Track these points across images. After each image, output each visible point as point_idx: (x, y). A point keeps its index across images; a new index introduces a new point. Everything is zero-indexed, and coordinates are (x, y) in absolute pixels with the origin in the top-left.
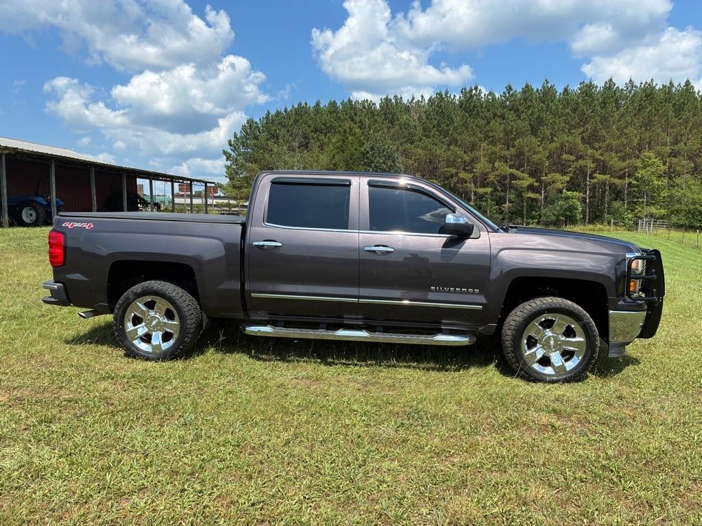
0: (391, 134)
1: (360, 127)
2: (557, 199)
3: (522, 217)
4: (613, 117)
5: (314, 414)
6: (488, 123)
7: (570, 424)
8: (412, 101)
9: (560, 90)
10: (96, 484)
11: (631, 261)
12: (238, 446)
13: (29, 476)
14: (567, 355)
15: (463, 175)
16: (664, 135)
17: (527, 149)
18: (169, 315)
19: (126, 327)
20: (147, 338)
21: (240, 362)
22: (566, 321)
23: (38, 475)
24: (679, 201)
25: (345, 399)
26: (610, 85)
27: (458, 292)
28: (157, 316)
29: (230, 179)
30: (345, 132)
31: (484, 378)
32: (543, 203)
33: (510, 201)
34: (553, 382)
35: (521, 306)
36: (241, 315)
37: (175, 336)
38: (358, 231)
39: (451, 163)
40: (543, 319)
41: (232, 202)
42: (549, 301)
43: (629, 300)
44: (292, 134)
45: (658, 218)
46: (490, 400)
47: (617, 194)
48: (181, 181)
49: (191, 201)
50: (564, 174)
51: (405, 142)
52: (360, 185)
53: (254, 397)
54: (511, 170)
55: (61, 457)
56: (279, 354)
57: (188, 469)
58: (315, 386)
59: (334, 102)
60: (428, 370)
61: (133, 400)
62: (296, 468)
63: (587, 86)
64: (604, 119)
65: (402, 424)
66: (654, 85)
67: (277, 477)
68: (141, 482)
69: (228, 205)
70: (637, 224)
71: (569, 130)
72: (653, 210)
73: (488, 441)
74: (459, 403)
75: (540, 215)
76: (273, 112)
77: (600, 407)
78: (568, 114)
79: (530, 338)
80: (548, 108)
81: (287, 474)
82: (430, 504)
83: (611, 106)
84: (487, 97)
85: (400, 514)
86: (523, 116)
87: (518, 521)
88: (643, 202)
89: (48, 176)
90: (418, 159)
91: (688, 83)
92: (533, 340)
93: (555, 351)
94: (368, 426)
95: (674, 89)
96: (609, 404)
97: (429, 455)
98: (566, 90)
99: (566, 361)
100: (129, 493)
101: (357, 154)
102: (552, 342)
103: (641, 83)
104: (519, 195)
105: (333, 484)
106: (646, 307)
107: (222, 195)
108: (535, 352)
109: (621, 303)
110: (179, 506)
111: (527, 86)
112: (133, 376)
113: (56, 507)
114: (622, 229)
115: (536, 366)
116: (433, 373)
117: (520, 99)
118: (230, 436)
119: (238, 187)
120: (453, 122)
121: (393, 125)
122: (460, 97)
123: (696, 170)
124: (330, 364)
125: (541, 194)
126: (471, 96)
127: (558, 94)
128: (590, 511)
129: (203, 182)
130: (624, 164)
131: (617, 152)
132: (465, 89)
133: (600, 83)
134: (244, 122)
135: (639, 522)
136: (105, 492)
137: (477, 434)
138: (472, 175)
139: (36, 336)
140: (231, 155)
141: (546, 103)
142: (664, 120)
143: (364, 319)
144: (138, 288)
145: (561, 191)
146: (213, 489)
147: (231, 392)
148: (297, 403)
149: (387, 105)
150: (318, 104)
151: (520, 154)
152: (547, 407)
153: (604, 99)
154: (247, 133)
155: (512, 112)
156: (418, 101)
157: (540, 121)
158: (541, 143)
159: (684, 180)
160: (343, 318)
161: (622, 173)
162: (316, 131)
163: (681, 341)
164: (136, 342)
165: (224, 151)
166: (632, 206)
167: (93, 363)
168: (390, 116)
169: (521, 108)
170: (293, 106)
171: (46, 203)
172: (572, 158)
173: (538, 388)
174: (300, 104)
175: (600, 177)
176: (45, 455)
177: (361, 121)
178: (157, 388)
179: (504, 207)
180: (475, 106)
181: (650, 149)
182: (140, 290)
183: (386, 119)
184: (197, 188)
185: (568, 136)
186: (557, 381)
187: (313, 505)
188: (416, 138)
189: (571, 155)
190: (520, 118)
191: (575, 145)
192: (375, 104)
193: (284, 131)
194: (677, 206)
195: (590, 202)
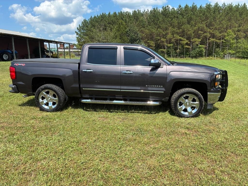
0: (136, 24)
1: (125, 22)
2: (196, 48)
3: (184, 55)
4: (217, 17)
5: (105, 131)
6: (172, 20)
7: (192, 132)
8: (144, 12)
9: (198, 7)
10: (29, 157)
11: (216, 75)
12: (78, 143)
13: (6, 155)
14: (193, 108)
15: (162, 39)
16: (235, 24)
17: (186, 29)
18: (54, 96)
19: (39, 101)
20: (47, 104)
21: (80, 112)
22: (193, 96)
23: (9, 154)
24: (240, 48)
25: (116, 125)
26: (217, 5)
27: (155, 87)
28: (50, 96)
29: (78, 42)
30: (120, 24)
31: (164, 116)
32: (191, 49)
33: (179, 49)
34: (188, 117)
35: (177, 91)
36: (79, 96)
37: (57, 103)
38: (120, 66)
39: (158, 35)
40: (185, 96)
41: (79, 50)
42: (187, 89)
43: (215, 89)
44: (100, 25)
45: (232, 54)
46: (165, 124)
47: (218, 46)
48: (60, 43)
49: (64, 50)
50: (199, 38)
51: (142, 27)
52: (120, 49)
53: (84, 124)
54: (180, 37)
55: (17, 148)
56: (94, 109)
57: (61, 151)
58: (106, 120)
59: (115, 12)
60: (145, 113)
61: (42, 126)
62: (97, 150)
63: (208, 5)
64: (214, 18)
65: (135, 133)
66: (232, 5)
67: (91, 153)
68: (45, 156)
69: (78, 52)
70: (224, 57)
71: (201, 22)
72: (230, 51)
73: (164, 139)
74: (155, 126)
75: (190, 54)
76: (93, 17)
77: (203, 126)
78: (201, 16)
79: (180, 102)
80: (194, 14)
81: (94, 152)
82: (142, 162)
83: (217, 13)
84: (172, 10)
85: (131, 165)
86: (185, 17)
87: (170, 167)
88: (227, 48)
89: (11, 42)
90: (146, 34)
91: (245, 4)
92: (181, 103)
93: (189, 107)
94: (123, 134)
95: (239, 7)
96: (206, 125)
97: (143, 145)
98: (201, 7)
99: (192, 110)
100: (40, 160)
101: (124, 32)
102: (188, 104)
103: (228, 4)
104: (183, 47)
105: (110, 156)
106: (221, 91)
107: (76, 48)
108: (182, 107)
109: (212, 90)
110: (57, 164)
111: (186, 5)
112: (43, 118)
113: (15, 166)
114: (219, 58)
115: (182, 112)
116: (147, 115)
117: (184, 11)
118: (75, 139)
119: (81, 45)
120: (159, 19)
121: (137, 21)
122: (162, 10)
123: (246, 36)
124: (111, 112)
125: (190, 46)
126: (166, 10)
127: (198, 8)
128: (195, 163)
129: (68, 43)
130: (221, 35)
131: (218, 30)
132: (164, 7)
133: (213, 4)
134: (83, 20)
135: (211, 167)
136: (32, 160)
137: (160, 137)
138: (166, 39)
139: (8, 103)
140: (78, 33)
141: (193, 12)
142: (235, 18)
143: (123, 97)
144: (43, 87)
145: (198, 45)
146: (69, 158)
147: (76, 123)
148: (99, 127)
149: (135, 13)
150: (109, 13)
151: (183, 31)
152: (185, 126)
153: (214, 10)
154: (84, 25)
155: (181, 15)
156: (146, 12)
157: (191, 19)
158: (191, 27)
159: (242, 40)
160: (115, 96)
161: (220, 38)
162: (109, 23)
163: (234, 101)
164: (43, 106)
165: (75, 31)
166: (223, 50)
167: (28, 113)
168: (136, 18)
169: (184, 14)
170: (100, 14)
171: (11, 52)
172: (202, 32)
173: (183, 120)
174: (103, 13)
175: (212, 39)
176: (12, 147)
177: (125, 20)
178: (51, 122)
179: (177, 51)
180: (167, 13)
181: (230, 29)
182: (43, 88)
183: (134, 19)
184: (66, 46)
185: (201, 24)
186: (189, 117)
187: (102, 163)
188: (146, 26)
189: (202, 31)
190: (183, 18)
191: (203, 27)
192: (130, 13)
193: (97, 24)
194: (239, 50)
195: (208, 49)
